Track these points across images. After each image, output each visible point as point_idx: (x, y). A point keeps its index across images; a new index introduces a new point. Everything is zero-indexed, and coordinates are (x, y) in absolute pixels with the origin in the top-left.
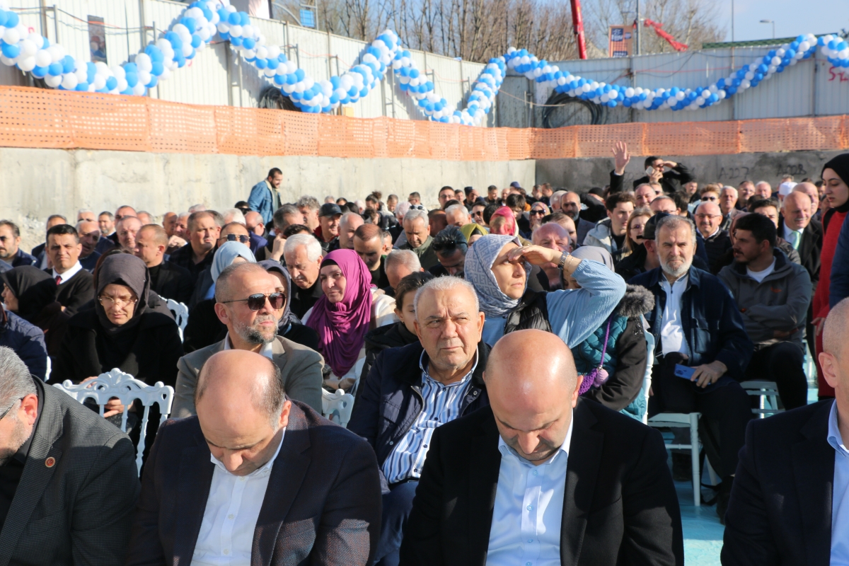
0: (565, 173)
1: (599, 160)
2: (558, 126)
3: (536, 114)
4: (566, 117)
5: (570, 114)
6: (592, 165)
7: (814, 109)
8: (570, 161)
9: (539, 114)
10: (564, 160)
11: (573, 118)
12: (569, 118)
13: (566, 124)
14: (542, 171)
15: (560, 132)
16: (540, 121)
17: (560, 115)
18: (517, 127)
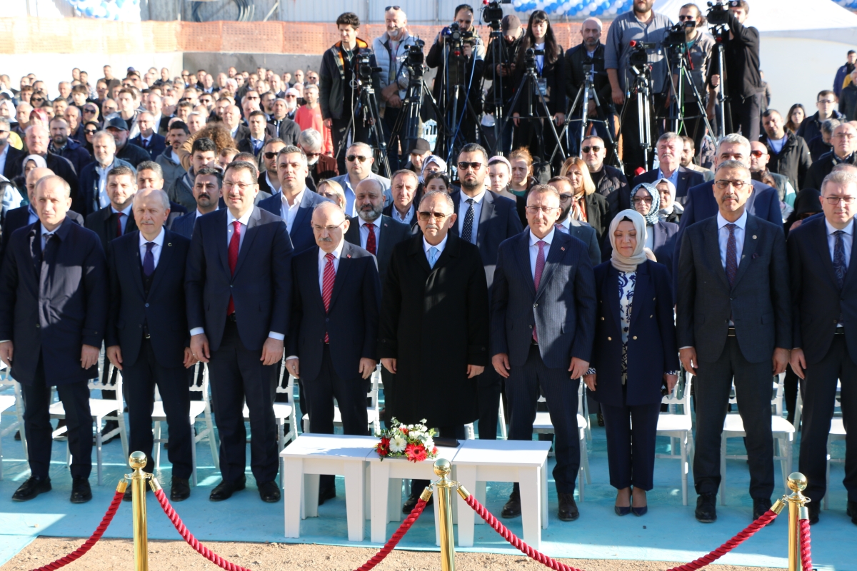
0: (211, 66)
1: (242, 55)
2: (206, 20)
3: (186, 5)
4: (215, 10)
5: (218, 7)
6: (235, 60)
7: (437, 15)
8: (215, 55)
9: (189, 6)
10: (210, 54)
11: (222, 12)
12: (218, 11)
13: (215, 17)
14: (190, 63)
15: (207, 25)
16: (190, 12)
17: (209, 8)
18: (167, 19)
